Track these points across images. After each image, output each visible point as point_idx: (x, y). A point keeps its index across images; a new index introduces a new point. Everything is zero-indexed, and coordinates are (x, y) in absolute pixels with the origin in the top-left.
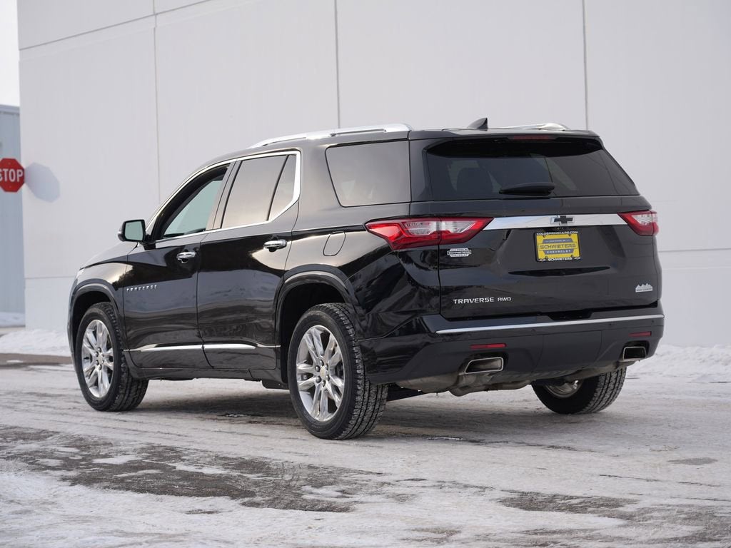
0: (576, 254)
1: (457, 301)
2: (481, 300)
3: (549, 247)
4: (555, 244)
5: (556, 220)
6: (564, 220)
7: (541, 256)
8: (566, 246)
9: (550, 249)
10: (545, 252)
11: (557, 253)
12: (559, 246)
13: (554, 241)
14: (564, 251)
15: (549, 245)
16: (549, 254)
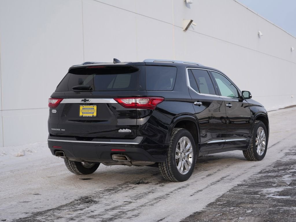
0: (95, 114)
1: (52, 129)
2: (57, 129)
3: (84, 111)
4: (87, 110)
5: (82, 101)
6: (85, 101)
7: (81, 114)
8: (91, 111)
9: (84, 112)
10: (83, 113)
11: (87, 114)
12: (88, 111)
13: (87, 109)
14: (90, 113)
15: (85, 110)
16: (84, 114)
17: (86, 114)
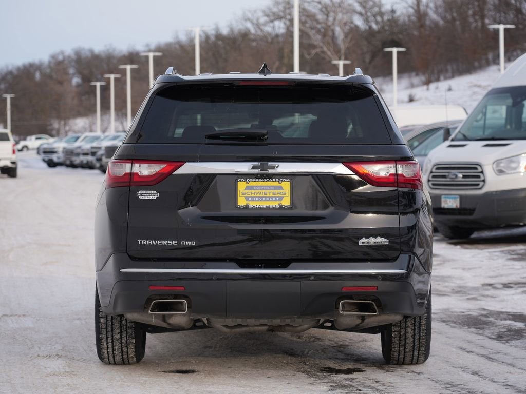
0: (286, 202)
1: (141, 242)
2: (165, 242)
3: (250, 193)
4: (260, 191)
5: (254, 167)
6: (262, 167)
7: (242, 202)
8: (274, 193)
9: (253, 195)
10: (246, 198)
11: (262, 200)
12: (265, 193)
13: (260, 188)
15: (253, 191)
16: (252, 200)
17: (259, 200)
